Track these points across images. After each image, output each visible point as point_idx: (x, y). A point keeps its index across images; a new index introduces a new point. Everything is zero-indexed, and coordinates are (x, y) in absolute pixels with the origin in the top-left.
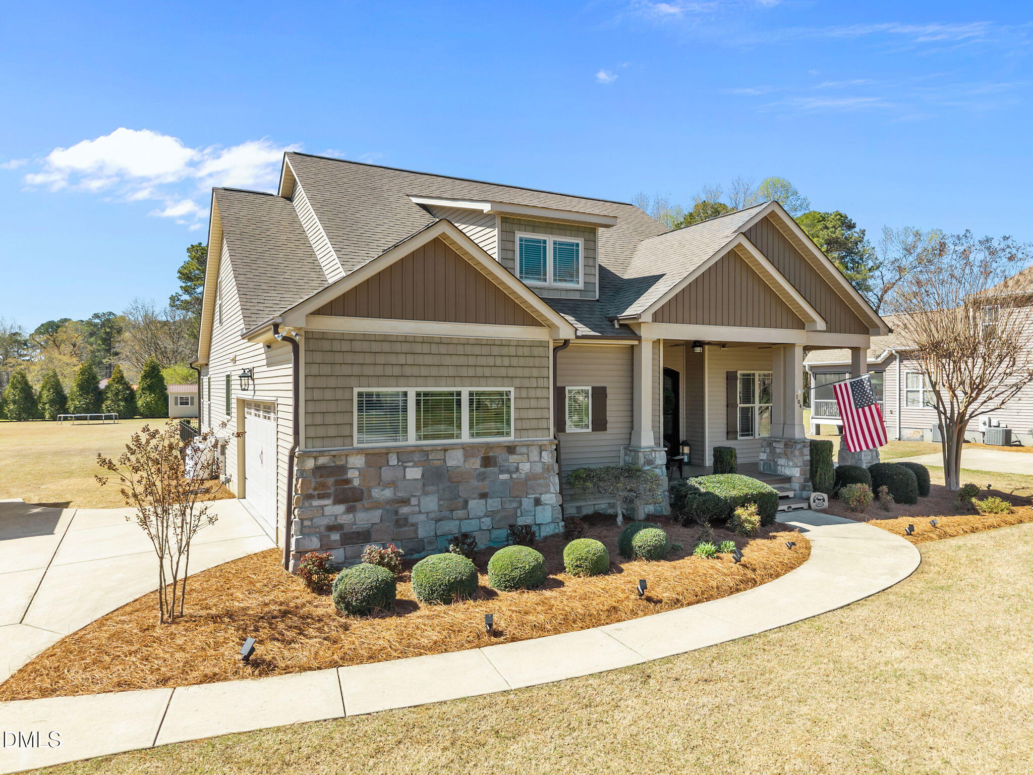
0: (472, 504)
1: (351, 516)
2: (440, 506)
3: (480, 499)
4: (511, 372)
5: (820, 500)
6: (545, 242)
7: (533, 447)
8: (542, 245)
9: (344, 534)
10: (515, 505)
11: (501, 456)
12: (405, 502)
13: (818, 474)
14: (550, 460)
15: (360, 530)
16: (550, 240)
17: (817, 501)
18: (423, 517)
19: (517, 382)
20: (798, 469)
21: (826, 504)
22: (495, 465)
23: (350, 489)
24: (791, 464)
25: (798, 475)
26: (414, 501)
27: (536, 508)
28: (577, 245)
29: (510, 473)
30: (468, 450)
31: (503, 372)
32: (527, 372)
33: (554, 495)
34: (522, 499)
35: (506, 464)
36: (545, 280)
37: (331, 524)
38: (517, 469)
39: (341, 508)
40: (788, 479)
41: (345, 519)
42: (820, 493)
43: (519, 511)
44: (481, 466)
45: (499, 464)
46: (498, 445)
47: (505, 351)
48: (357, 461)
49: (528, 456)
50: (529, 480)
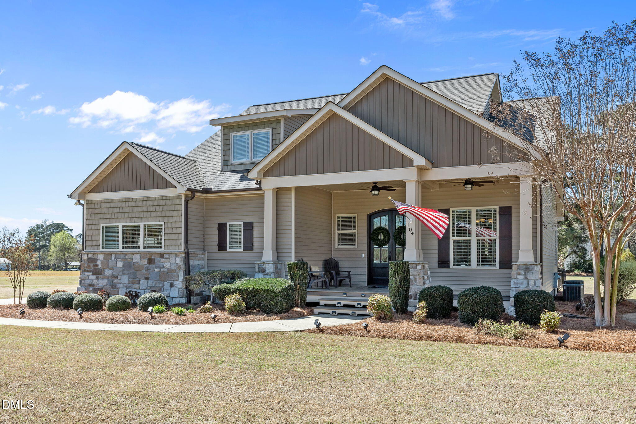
0: (142, 281)
1: (97, 281)
2: (129, 281)
3: (145, 280)
4: (163, 214)
7: (172, 255)
9: (94, 288)
10: (161, 285)
11: (157, 259)
12: (116, 277)
14: (180, 262)
15: (99, 287)
18: (122, 285)
19: (166, 219)
22: (154, 263)
23: (98, 269)
26: (119, 277)
27: (171, 288)
29: (161, 268)
30: (143, 255)
31: (159, 214)
32: (171, 213)
33: (181, 282)
34: (164, 282)
35: (159, 263)
37: (91, 283)
38: (164, 266)
39: (94, 277)
41: (95, 282)
43: (162, 288)
44: (147, 263)
45: (156, 263)
46: (156, 253)
47: (161, 203)
48: (101, 257)
49: (170, 260)
50: (169, 273)
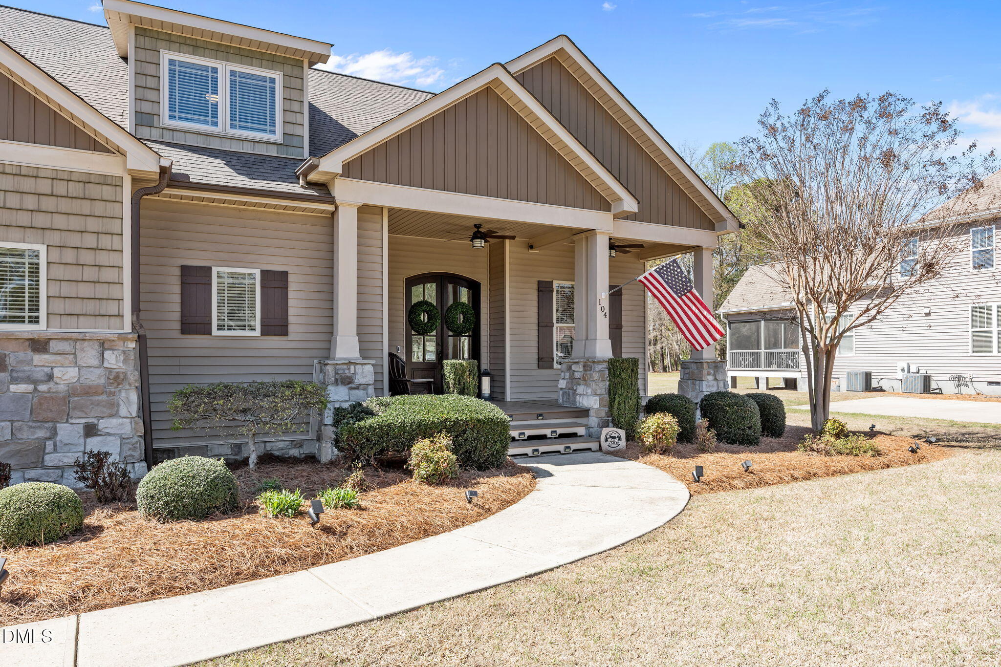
4: (41, 220)
5: (615, 438)
6: (215, 70)
7: (86, 343)
8: (210, 74)
10: (41, 433)
11: (16, 354)
13: (616, 402)
14: (121, 364)
16: (224, 69)
17: (609, 440)
19: (55, 238)
20: (598, 398)
21: (623, 443)
24: (589, 391)
25: (597, 406)
27: (89, 440)
28: (273, 81)
29: (35, 382)
31: (24, 219)
32: (75, 223)
33: (128, 420)
34: (58, 425)
35: (27, 368)
36: (215, 124)
38: (50, 377)
40: (584, 413)
42: (615, 429)
43: (49, 444)
45: (10, 368)
49: (75, 358)
50: (75, 395)
